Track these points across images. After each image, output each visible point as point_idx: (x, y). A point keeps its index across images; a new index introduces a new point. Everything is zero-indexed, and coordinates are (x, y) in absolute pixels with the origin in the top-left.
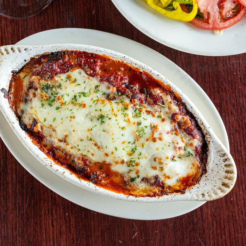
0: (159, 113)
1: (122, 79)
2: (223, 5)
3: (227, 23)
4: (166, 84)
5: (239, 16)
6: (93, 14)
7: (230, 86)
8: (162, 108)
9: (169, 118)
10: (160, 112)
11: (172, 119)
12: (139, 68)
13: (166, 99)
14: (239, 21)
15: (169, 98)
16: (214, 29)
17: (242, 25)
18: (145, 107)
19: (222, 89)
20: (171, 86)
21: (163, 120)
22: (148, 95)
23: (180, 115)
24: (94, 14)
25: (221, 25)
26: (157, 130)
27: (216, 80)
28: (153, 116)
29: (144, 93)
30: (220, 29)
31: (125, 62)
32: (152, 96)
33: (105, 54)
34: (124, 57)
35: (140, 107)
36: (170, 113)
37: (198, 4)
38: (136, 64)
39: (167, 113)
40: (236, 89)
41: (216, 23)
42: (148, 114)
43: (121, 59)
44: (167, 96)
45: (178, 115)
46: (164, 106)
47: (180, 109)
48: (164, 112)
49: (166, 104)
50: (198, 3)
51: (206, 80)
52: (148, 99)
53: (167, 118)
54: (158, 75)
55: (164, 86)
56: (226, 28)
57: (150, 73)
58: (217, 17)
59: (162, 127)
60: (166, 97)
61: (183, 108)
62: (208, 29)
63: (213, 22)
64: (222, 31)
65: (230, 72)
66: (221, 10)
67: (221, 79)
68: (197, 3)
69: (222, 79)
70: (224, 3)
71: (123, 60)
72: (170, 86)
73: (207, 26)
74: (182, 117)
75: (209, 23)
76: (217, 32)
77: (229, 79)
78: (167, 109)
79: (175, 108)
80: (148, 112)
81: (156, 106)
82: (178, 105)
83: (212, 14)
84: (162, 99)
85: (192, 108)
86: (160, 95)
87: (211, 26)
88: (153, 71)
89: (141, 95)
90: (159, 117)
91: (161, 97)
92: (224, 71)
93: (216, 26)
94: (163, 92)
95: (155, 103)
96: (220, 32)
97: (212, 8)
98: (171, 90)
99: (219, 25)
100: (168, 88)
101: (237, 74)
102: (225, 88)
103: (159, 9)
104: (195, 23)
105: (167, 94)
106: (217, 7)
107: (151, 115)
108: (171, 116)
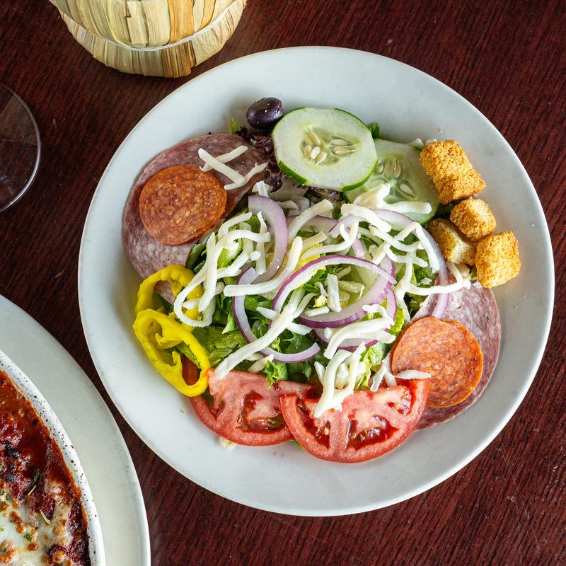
0: (33, 530)
1: (10, 431)
2: (255, 403)
3: (248, 437)
4: (76, 484)
5: (275, 436)
6: (57, 276)
7: (215, 545)
8: (43, 524)
9: (44, 549)
10: (36, 528)
11: (48, 553)
12: (49, 429)
13: (62, 511)
14: (271, 443)
15: (65, 513)
16: (221, 433)
17: (275, 454)
18: (15, 506)
19: (198, 540)
20: (83, 492)
21: (32, 547)
22: (35, 487)
23: (65, 555)
24: (57, 279)
25: (237, 434)
26: (5, 560)
27: (198, 519)
28: (19, 530)
29: (32, 479)
30: (232, 440)
31: (33, 406)
32: (41, 492)
33: (7, 372)
34: (36, 397)
35: (7, 499)
36: (52, 540)
37: (208, 380)
38: (47, 420)
39: (46, 537)
40: (222, 555)
41: (227, 427)
42: (11, 521)
43: (29, 397)
44: (66, 507)
45: (62, 553)
46: (48, 521)
47: (73, 543)
48: (43, 532)
49: (54, 520)
50: (210, 379)
51: (180, 509)
52: (29, 494)
53: (41, 547)
54: (72, 461)
55: (73, 486)
56: (241, 442)
57: (62, 451)
58: (235, 417)
59: (20, 559)
60: (62, 508)
61: (80, 543)
62: (211, 428)
63: (224, 422)
64: (234, 445)
65: (230, 520)
66: (248, 410)
67: (207, 521)
68: (208, 377)
69: (209, 522)
70: (256, 401)
71: (30, 401)
72: (80, 492)
73: (211, 422)
74: (67, 558)
75: (216, 419)
76: (224, 442)
77: (222, 529)
78: (49, 531)
79: (66, 537)
80: (15, 518)
81: (35, 514)
82: (75, 534)
83: (229, 406)
84: (54, 506)
85: (95, 553)
86: (56, 498)
87: (218, 426)
88: (69, 449)
89: (22, 479)
90: (28, 537)
91: (54, 501)
92: (221, 511)
93: (227, 431)
94: (64, 495)
95: (37, 508)
96: (229, 444)
97: (234, 397)
98: (79, 500)
99: (232, 431)
100: (76, 493)
101: (240, 530)
102: (204, 544)
103: (148, 346)
104: (195, 403)
105: (67, 503)
106: (242, 401)
107: (14, 526)
108: (49, 546)
